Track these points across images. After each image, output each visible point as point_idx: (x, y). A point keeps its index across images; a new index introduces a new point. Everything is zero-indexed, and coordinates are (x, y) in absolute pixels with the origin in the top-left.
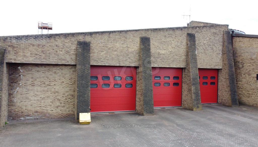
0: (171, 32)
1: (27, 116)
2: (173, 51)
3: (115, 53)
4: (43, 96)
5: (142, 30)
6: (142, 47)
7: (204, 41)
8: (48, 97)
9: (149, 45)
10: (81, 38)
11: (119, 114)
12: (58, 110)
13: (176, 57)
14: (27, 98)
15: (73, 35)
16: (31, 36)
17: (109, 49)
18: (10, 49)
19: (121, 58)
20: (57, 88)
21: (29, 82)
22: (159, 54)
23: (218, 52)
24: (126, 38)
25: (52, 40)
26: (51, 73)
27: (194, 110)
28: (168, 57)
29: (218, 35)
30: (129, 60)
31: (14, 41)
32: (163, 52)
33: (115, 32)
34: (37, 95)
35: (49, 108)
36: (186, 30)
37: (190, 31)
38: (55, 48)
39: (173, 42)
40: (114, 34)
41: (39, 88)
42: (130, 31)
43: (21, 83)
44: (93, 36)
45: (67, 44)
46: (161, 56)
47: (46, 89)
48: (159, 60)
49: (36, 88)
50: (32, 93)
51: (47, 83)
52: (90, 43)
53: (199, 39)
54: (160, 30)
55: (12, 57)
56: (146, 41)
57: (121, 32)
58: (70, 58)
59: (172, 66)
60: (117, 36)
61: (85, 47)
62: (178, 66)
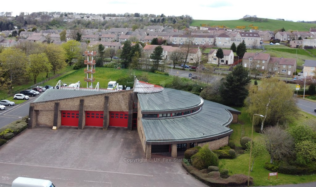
0: (96, 96)
1: (42, 125)
2: (97, 104)
3: (69, 106)
4: (46, 119)
5: (81, 97)
6: (80, 103)
9: (83, 103)
10: (56, 102)
13: (98, 106)
15: (53, 101)
17: (67, 105)
18: (35, 106)
19: (71, 108)
22: (89, 105)
23: (126, 103)
24: (74, 100)
25: (47, 103)
26: (47, 112)
27: (103, 130)
28: (94, 107)
29: (126, 95)
30: (75, 108)
31: (36, 104)
32: (91, 105)
33: (69, 98)
36: (104, 95)
37: (107, 95)
38: (48, 105)
39: (97, 100)
41: (45, 117)
42: (75, 98)
44: (61, 100)
45: (51, 104)
47: (47, 117)
48: (89, 108)
50: (43, 118)
51: (47, 115)
52: (59, 103)
53: (112, 98)
54: (89, 96)
55: (35, 108)
56: (82, 101)
57: (71, 98)
58: (52, 108)
59: (96, 110)
60: (70, 100)
61: (57, 105)
62: (100, 110)
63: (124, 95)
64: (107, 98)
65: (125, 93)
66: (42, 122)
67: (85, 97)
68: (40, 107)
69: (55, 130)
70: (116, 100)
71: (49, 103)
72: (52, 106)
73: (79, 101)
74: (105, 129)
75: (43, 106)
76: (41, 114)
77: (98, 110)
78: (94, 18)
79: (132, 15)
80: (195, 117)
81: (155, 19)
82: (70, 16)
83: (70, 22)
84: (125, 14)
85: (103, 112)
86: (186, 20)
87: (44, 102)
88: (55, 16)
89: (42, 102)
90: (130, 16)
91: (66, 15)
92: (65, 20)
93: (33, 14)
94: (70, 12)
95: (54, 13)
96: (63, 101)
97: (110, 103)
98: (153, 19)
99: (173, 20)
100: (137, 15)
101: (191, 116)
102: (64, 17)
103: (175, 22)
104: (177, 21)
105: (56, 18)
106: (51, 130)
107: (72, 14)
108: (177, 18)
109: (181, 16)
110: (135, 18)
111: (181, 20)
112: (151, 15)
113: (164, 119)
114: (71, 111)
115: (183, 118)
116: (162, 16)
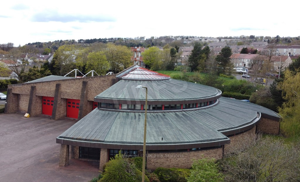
0: (73, 81)
2: (74, 90)
3: (45, 91)
5: (57, 80)
6: (56, 89)
7: (95, 85)
10: (32, 85)
14: (22, 105)
15: (30, 84)
17: (43, 89)
18: (13, 89)
19: (48, 93)
24: (50, 84)
26: (27, 97)
28: (71, 94)
29: (107, 81)
30: (51, 94)
31: (14, 86)
32: (68, 91)
33: (45, 82)
36: (82, 79)
37: (85, 80)
39: (74, 86)
40: (45, 83)
42: (51, 81)
45: (28, 87)
46: (67, 93)
48: (65, 95)
49: (24, 102)
51: (27, 100)
52: (35, 87)
54: (66, 80)
55: (13, 92)
56: (58, 86)
57: (47, 82)
58: (29, 93)
61: (33, 88)
62: (77, 99)
63: (105, 81)
64: (85, 84)
65: (106, 79)
66: (23, 109)
67: (61, 81)
68: (17, 91)
69: (27, 117)
70: (95, 87)
71: (25, 86)
72: (28, 90)
73: (55, 85)
75: (20, 89)
76: (22, 98)
77: (75, 99)
78: (211, 40)
79: (247, 37)
80: (183, 114)
82: (190, 39)
83: (189, 43)
84: (241, 36)
85: (79, 100)
88: (179, 39)
89: (19, 85)
90: (245, 38)
91: (187, 38)
92: (185, 42)
93: (161, 38)
94: (191, 36)
95: (178, 37)
96: (39, 84)
97: (89, 90)
98: (267, 40)
99: (288, 40)
100: (252, 37)
101: (177, 113)
102: (185, 39)
105: (178, 41)
106: (23, 117)
107: (193, 37)
108: (292, 39)
111: (296, 41)
113: (127, 112)
115: (160, 114)
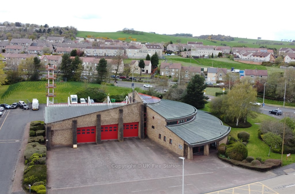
0: (111, 110)
1: (57, 145)
2: (112, 118)
3: (86, 122)
4: (61, 139)
5: (98, 112)
6: (97, 119)
8: (63, 139)
9: (100, 118)
10: (74, 119)
11: (88, 144)
12: (66, 143)
13: (113, 120)
14: (56, 139)
15: (71, 119)
16: (58, 121)
17: (84, 121)
18: (52, 126)
19: (89, 124)
20: (66, 136)
21: (57, 134)
22: (105, 120)
23: (137, 114)
24: (91, 116)
25: (64, 121)
26: (64, 131)
27: (120, 141)
28: (110, 120)
29: (137, 107)
30: (92, 124)
31: (53, 124)
32: (107, 119)
34: (59, 138)
35: (63, 143)
36: (119, 108)
37: (121, 108)
38: (65, 124)
39: (112, 114)
41: (60, 136)
42: (92, 113)
43: (54, 135)
44: (78, 118)
45: (69, 122)
47: (62, 136)
48: (105, 122)
49: (59, 136)
50: (58, 138)
51: (62, 134)
52: (77, 120)
53: (126, 111)
54: (105, 110)
55: (52, 129)
56: (99, 116)
57: (88, 114)
58: (70, 127)
59: (111, 124)
60: (87, 116)
61: (75, 122)
62: (115, 124)
64: (121, 111)
66: (57, 143)
67: (101, 112)
68: (57, 127)
69: (76, 148)
71: (66, 122)
72: (69, 125)
73: (95, 116)
74: (122, 140)
75: (60, 125)
76: (55, 134)
77: (113, 124)
79: (12, 24)
81: (40, 29)
84: (4, 22)
86: (72, 31)
87: (61, 121)
89: (59, 121)
90: (10, 25)
96: (80, 118)
97: (124, 116)
98: (38, 29)
99: (59, 30)
100: (18, 24)
103: (61, 33)
104: (63, 32)
106: (72, 149)
108: (63, 29)
109: (66, 27)
110: (17, 27)
111: (67, 31)
112: (32, 25)
113: (182, 124)
114: (88, 127)
116: (46, 26)
